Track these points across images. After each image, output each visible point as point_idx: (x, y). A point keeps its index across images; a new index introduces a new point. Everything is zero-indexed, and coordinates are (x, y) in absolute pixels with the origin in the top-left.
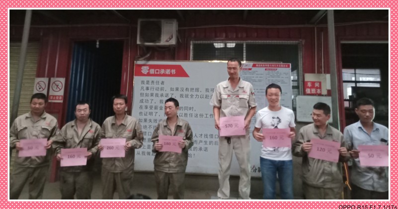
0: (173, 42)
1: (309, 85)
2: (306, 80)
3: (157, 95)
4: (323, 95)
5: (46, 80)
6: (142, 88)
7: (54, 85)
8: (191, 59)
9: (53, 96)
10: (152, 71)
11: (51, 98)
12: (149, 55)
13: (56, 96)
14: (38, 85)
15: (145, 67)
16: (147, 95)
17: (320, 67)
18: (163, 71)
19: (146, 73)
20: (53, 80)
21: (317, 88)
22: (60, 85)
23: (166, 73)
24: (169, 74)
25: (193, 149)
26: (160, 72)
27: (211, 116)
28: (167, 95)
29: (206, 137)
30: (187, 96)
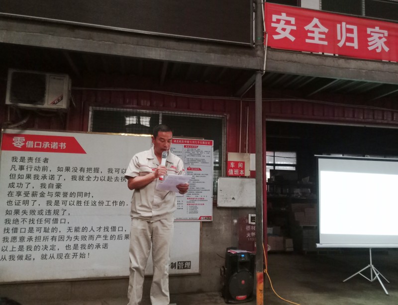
0: (63, 105)
1: (232, 165)
2: (229, 159)
3: (36, 177)
4: (246, 177)
6: (13, 167)
8: (89, 130)
10: (30, 144)
12: (25, 121)
15: (19, 138)
16: (20, 177)
17: (244, 146)
18: (46, 145)
19: (20, 147)
21: (240, 169)
23: (52, 147)
24: (57, 148)
25: (87, 247)
26: (42, 145)
27: (115, 204)
28: (52, 177)
29: (106, 230)
30: (81, 178)
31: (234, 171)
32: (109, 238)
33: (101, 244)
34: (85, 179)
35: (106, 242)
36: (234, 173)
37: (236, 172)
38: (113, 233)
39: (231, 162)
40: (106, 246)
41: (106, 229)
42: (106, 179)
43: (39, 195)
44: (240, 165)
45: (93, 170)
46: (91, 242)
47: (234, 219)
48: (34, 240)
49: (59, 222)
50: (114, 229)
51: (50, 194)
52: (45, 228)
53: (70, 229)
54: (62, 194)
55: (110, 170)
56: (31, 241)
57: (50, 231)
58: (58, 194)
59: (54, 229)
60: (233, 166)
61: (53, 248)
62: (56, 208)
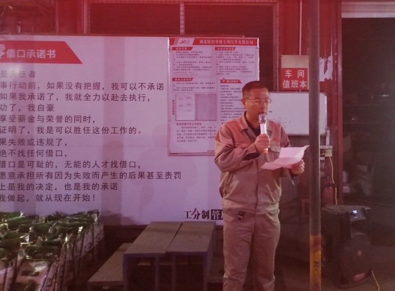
1: (288, 74)
2: (283, 66)
3: (22, 96)
10: (11, 53)
16: (3, 97)
18: (31, 53)
19: (0, 57)
23: (38, 57)
24: (44, 57)
25: (91, 188)
26: (26, 54)
27: (123, 131)
28: (42, 97)
29: (114, 165)
30: (78, 97)
31: (290, 83)
32: (118, 176)
33: (109, 184)
34: (82, 98)
35: (114, 181)
37: (295, 83)
38: (123, 170)
39: (287, 69)
40: (114, 186)
42: (110, 98)
43: (27, 120)
44: (301, 74)
45: (92, 85)
46: (95, 181)
48: (25, 176)
49: (54, 154)
50: (124, 164)
51: (41, 119)
52: (38, 162)
53: (68, 164)
54: (55, 118)
55: (115, 86)
56: (22, 178)
57: (44, 165)
58: (50, 119)
59: (49, 164)
61: (49, 187)
62: (49, 136)
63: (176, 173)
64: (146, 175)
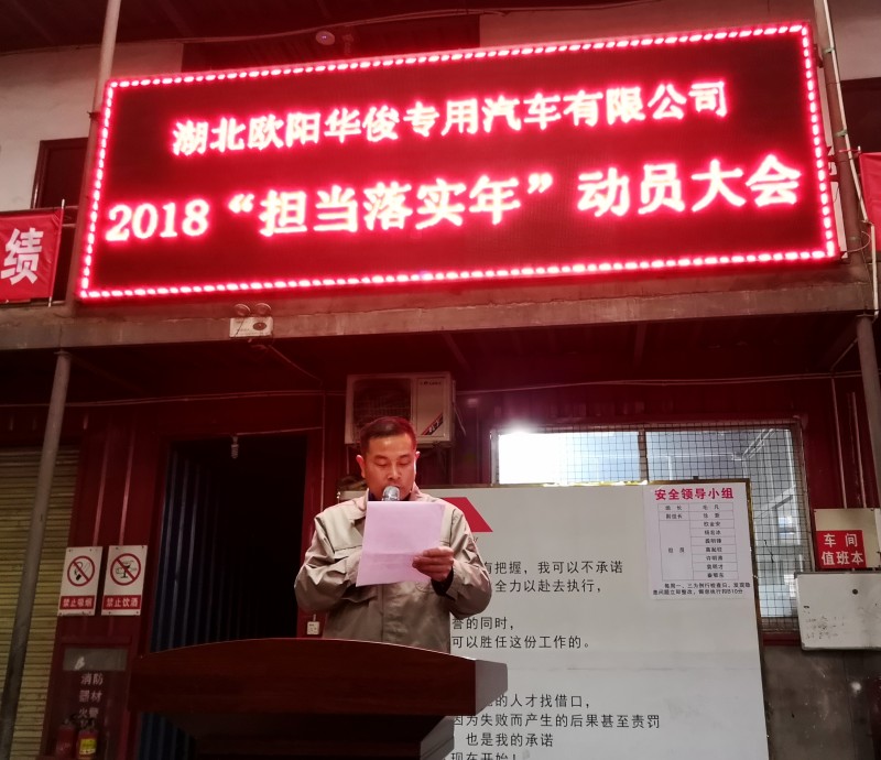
0: (444, 434)
1: (829, 540)
2: (819, 528)
4: (870, 569)
5: (95, 553)
7: (117, 565)
8: (493, 480)
9: (115, 597)
11: (110, 601)
13: (122, 597)
14: (73, 568)
17: (854, 490)
20: (113, 551)
21: (851, 549)
22: (134, 565)
25: (508, 741)
27: (559, 642)
29: (545, 702)
31: (835, 556)
32: (553, 721)
33: (538, 736)
35: (547, 730)
36: (836, 560)
37: (843, 557)
38: (561, 711)
39: (826, 533)
40: (548, 740)
41: (546, 700)
42: (536, 587)
44: (851, 540)
45: (508, 566)
46: (516, 729)
47: (853, 680)
50: (562, 700)
55: (543, 567)
60: (831, 544)
63: (650, 717)
64: (600, 719)
